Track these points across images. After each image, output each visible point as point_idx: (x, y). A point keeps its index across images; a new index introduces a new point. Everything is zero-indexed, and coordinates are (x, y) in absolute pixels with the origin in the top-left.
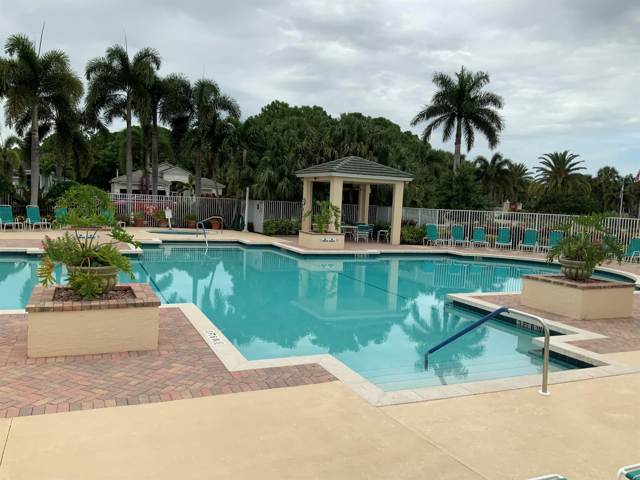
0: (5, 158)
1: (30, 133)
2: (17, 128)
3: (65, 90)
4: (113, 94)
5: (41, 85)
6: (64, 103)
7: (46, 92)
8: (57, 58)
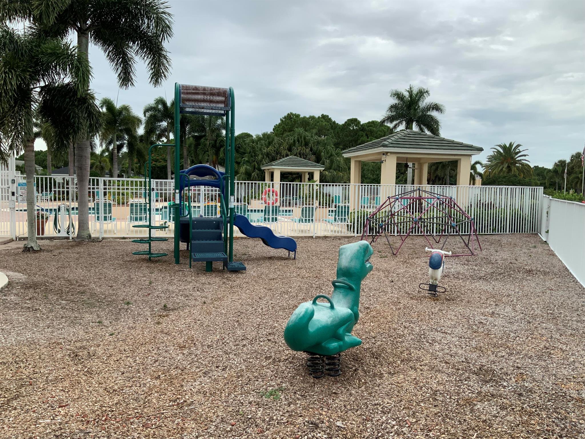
0: (100, 163)
1: (112, 150)
2: (106, 147)
3: (130, 126)
4: (159, 124)
5: (118, 123)
6: (130, 132)
7: (120, 127)
8: (126, 109)
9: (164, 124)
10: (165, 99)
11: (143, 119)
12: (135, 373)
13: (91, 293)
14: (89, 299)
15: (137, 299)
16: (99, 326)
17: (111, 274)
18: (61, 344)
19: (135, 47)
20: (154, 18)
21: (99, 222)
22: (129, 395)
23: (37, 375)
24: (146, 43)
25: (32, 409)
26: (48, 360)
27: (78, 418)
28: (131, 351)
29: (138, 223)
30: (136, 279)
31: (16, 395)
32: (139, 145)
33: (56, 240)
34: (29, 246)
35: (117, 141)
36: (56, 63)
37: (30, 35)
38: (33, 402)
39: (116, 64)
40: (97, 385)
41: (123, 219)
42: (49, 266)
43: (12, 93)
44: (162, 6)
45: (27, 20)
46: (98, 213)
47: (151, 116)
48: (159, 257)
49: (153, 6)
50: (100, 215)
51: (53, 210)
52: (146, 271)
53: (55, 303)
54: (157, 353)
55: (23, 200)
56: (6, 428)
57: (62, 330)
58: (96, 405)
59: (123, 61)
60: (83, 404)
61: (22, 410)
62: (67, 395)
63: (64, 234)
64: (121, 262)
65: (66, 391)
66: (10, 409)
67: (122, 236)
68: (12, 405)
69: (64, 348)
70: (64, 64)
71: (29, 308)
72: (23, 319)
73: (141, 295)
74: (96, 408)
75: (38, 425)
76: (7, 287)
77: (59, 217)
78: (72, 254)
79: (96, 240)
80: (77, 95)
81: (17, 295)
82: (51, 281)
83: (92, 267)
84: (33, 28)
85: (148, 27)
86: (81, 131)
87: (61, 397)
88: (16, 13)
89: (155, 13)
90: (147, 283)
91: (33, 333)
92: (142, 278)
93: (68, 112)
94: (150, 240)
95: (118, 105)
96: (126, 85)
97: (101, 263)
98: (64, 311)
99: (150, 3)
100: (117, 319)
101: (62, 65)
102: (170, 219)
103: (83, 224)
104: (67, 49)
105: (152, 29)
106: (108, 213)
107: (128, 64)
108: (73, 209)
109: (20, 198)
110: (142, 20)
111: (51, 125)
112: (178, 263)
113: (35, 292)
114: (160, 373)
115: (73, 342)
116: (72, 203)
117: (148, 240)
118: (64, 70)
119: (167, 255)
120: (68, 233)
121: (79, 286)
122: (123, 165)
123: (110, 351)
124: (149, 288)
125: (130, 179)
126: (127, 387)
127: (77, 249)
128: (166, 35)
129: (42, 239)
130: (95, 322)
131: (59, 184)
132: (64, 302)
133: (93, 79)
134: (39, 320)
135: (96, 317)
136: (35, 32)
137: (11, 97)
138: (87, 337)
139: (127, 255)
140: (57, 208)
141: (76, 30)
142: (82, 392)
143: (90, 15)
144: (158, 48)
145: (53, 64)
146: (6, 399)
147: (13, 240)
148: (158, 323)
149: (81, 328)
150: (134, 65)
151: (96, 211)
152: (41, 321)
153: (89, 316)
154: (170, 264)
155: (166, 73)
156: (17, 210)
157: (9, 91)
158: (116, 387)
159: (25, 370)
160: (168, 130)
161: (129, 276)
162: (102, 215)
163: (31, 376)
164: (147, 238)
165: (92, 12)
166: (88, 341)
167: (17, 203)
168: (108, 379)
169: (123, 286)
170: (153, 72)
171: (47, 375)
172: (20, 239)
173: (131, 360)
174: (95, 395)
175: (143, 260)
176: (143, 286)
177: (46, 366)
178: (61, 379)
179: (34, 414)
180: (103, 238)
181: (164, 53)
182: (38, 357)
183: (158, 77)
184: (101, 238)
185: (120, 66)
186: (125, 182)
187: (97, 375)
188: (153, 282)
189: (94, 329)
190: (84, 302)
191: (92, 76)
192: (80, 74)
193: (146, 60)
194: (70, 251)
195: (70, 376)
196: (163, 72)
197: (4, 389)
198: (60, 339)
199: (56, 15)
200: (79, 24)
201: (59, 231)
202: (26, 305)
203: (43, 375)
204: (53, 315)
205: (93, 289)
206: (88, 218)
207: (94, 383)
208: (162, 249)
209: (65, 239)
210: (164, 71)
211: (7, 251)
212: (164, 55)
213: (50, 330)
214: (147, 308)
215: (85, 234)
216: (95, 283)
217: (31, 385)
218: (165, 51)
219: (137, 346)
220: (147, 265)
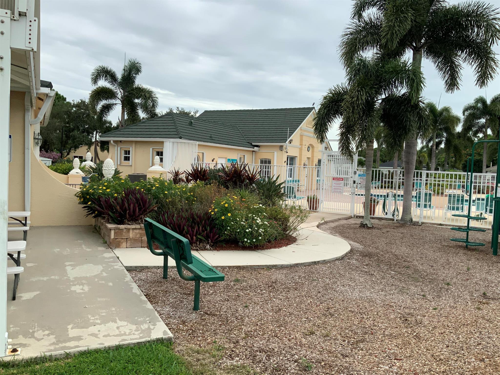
1: (432, 146)
2: (426, 144)
3: (449, 125)
4: (477, 121)
5: (438, 123)
6: (449, 130)
7: (440, 126)
8: (446, 110)
9: (483, 121)
10: (485, 98)
11: (462, 117)
12: (459, 350)
13: (414, 269)
14: (413, 273)
15: (456, 281)
16: (423, 298)
17: (431, 255)
18: (393, 307)
19: (464, 55)
20: (484, 25)
21: (419, 208)
22: (455, 368)
23: (376, 327)
24: (474, 49)
25: (374, 354)
26: (384, 318)
27: (410, 373)
28: (454, 328)
29: (455, 212)
30: (453, 263)
31: (362, 339)
32: (456, 142)
33: (384, 221)
34: (364, 223)
35: (436, 138)
36: (396, 79)
37: (376, 59)
38: (375, 349)
39: (444, 73)
40: (425, 350)
41: (442, 208)
42: (379, 241)
43: (362, 106)
44: (492, 13)
45: (375, 48)
46: (419, 201)
47: (470, 114)
48: (475, 246)
49: (483, 15)
50: (421, 203)
51: (383, 196)
52: (464, 258)
53: (386, 272)
54: (479, 336)
55: (361, 187)
56: (356, 363)
57: (393, 296)
58: (425, 367)
59: (450, 69)
60: (414, 362)
61: (367, 352)
62: (400, 351)
63: (390, 216)
64: (439, 246)
65: (399, 347)
66: (358, 348)
67: (439, 222)
68: (360, 346)
69: (395, 311)
70: (402, 78)
71: (366, 272)
72: (363, 280)
73: (460, 279)
74: (425, 370)
75: (379, 369)
76: (350, 253)
77: (387, 202)
78: (397, 233)
79: (416, 224)
80: (410, 103)
81: (357, 260)
82: (381, 253)
83: (414, 247)
84: (378, 53)
85: (478, 35)
86: (411, 132)
87: (396, 351)
88: (368, 44)
89: (486, 21)
90: (465, 269)
91: (371, 293)
92: (460, 264)
93: (401, 117)
94: (468, 229)
95: (439, 108)
96: (452, 90)
97: (422, 244)
98: (393, 280)
99: (481, 13)
100: (439, 297)
101: (400, 79)
102: (486, 211)
103: (407, 210)
104: (406, 66)
105: (482, 36)
106: (428, 201)
107: (455, 71)
108: (399, 196)
109: (359, 186)
110: (472, 29)
111: (388, 128)
112: (496, 255)
113: (370, 260)
114: (484, 357)
115: (402, 307)
116: (399, 192)
117: (466, 229)
118: (402, 83)
119: (484, 245)
120: (393, 215)
121: (404, 261)
122: (439, 159)
123: (434, 323)
124: (467, 273)
125: (446, 172)
126: (452, 360)
127: (401, 230)
128: (496, 39)
129: (373, 218)
130: (420, 295)
131: (386, 175)
132: (393, 272)
133: (425, 87)
134: (375, 284)
135: (420, 291)
136: (379, 57)
137: (360, 109)
138: (414, 306)
139: (444, 240)
140: (386, 194)
141: (412, 49)
142: (413, 352)
143: (424, 35)
144: (486, 52)
145: (393, 80)
146: (355, 340)
147: (352, 217)
148: (479, 309)
149: (408, 297)
150: (461, 71)
151: (418, 199)
152: (376, 285)
153: (414, 288)
154: (487, 254)
155: (493, 74)
156: (356, 195)
157: (360, 105)
158: (442, 357)
159: (367, 321)
160: (486, 127)
161: (448, 260)
162: (422, 203)
163: (372, 327)
164: (465, 226)
165: (426, 32)
166: (415, 309)
167: (356, 189)
168: (434, 348)
169: (442, 268)
170: (480, 75)
171: (384, 330)
172: (357, 217)
173: (454, 337)
174: (424, 358)
175: (460, 247)
176: (461, 270)
177: (383, 322)
178: (395, 336)
179: (376, 359)
180: (423, 223)
181: (492, 56)
182: (376, 313)
183: (485, 78)
184: (420, 222)
185: (448, 74)
186: (441, 174)
187: (424, 341)
188: (471, 269)
189: (419, 301)
190: (409, 276)
191: (424, 85)
192: (415, 85)
193: (473, 65)
194: (395, 231)
195: (402, 336)
196: (490, 74)
197: (354, 332)
198: (392, 302)
199: (398, 40)
200: (414, 44)
201: (386, 214)
202: (364, 269)
203: (381, 329)
204: (385, 282)
205: (416, 266)
206: (411, 204)
207: (422, 347)
208: (478, 239)
209: (391, 220)
210: (491, 72)
211: (348, 225)
212: (492, 58)
213: (383, 293)
214: (466, 292)
215: (408, 218)
216: (417, 261)
217: (372, 334)
218: (493, 54)
219: (459, 326)
220: (464, 252)
